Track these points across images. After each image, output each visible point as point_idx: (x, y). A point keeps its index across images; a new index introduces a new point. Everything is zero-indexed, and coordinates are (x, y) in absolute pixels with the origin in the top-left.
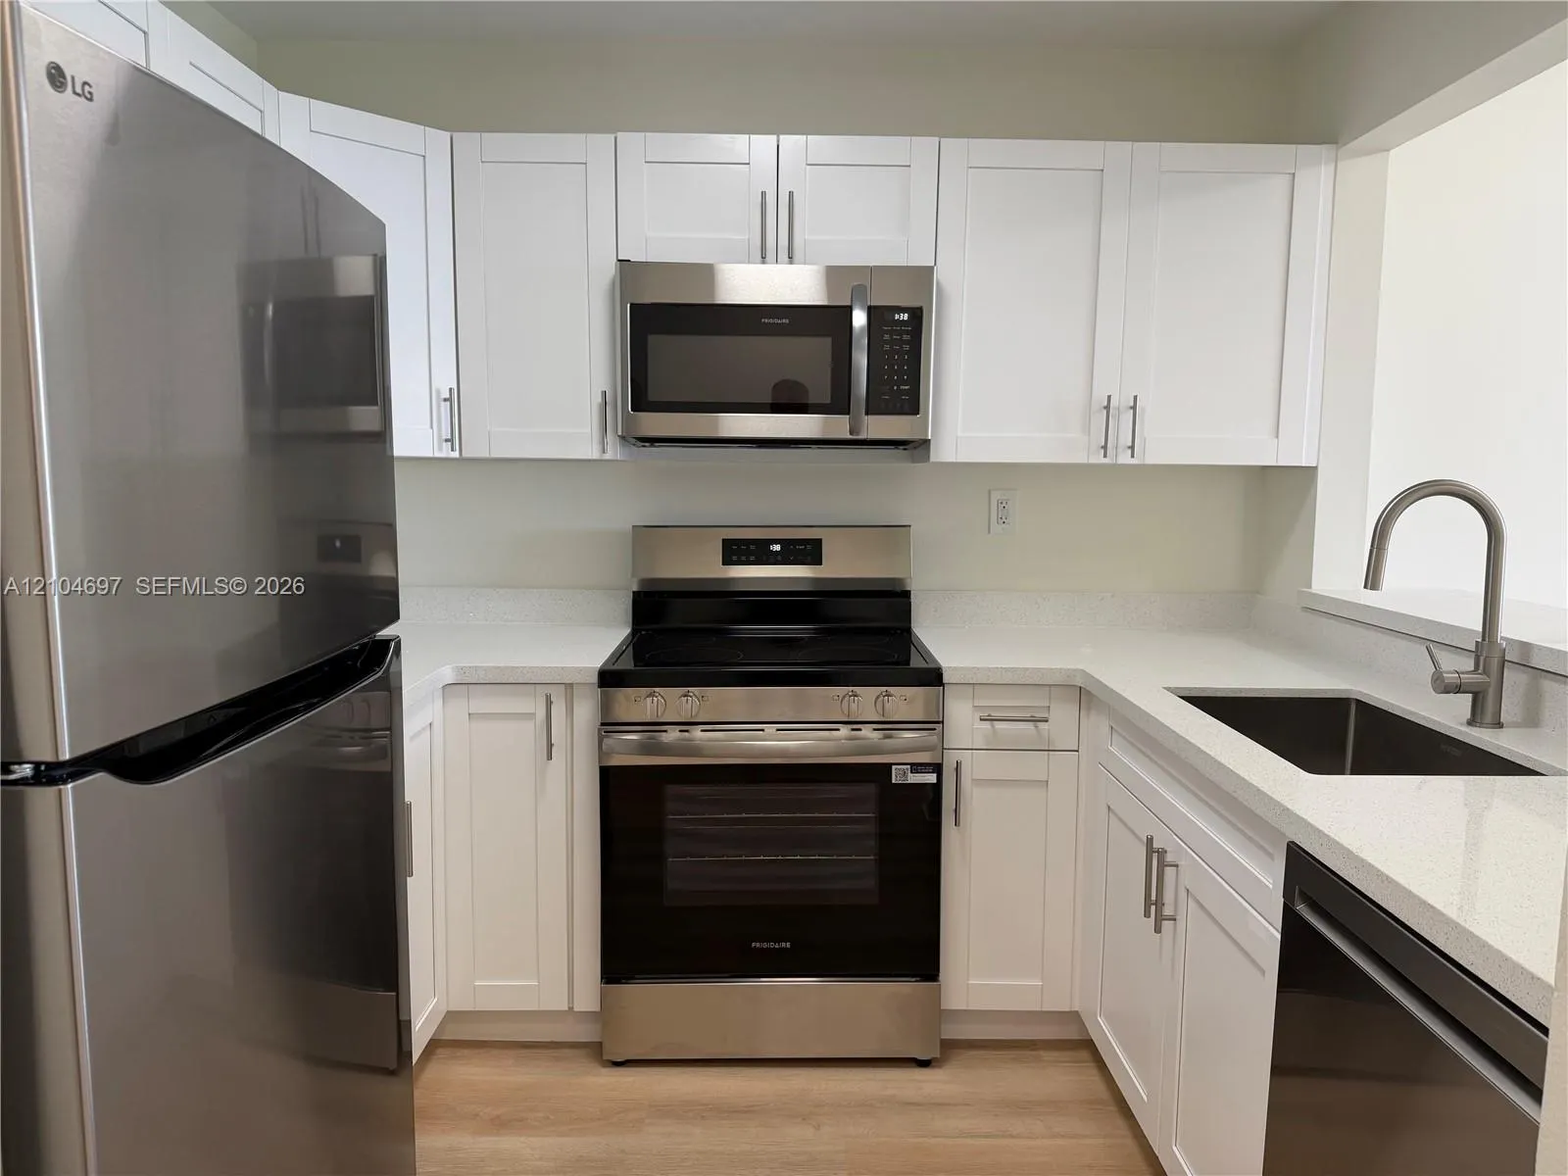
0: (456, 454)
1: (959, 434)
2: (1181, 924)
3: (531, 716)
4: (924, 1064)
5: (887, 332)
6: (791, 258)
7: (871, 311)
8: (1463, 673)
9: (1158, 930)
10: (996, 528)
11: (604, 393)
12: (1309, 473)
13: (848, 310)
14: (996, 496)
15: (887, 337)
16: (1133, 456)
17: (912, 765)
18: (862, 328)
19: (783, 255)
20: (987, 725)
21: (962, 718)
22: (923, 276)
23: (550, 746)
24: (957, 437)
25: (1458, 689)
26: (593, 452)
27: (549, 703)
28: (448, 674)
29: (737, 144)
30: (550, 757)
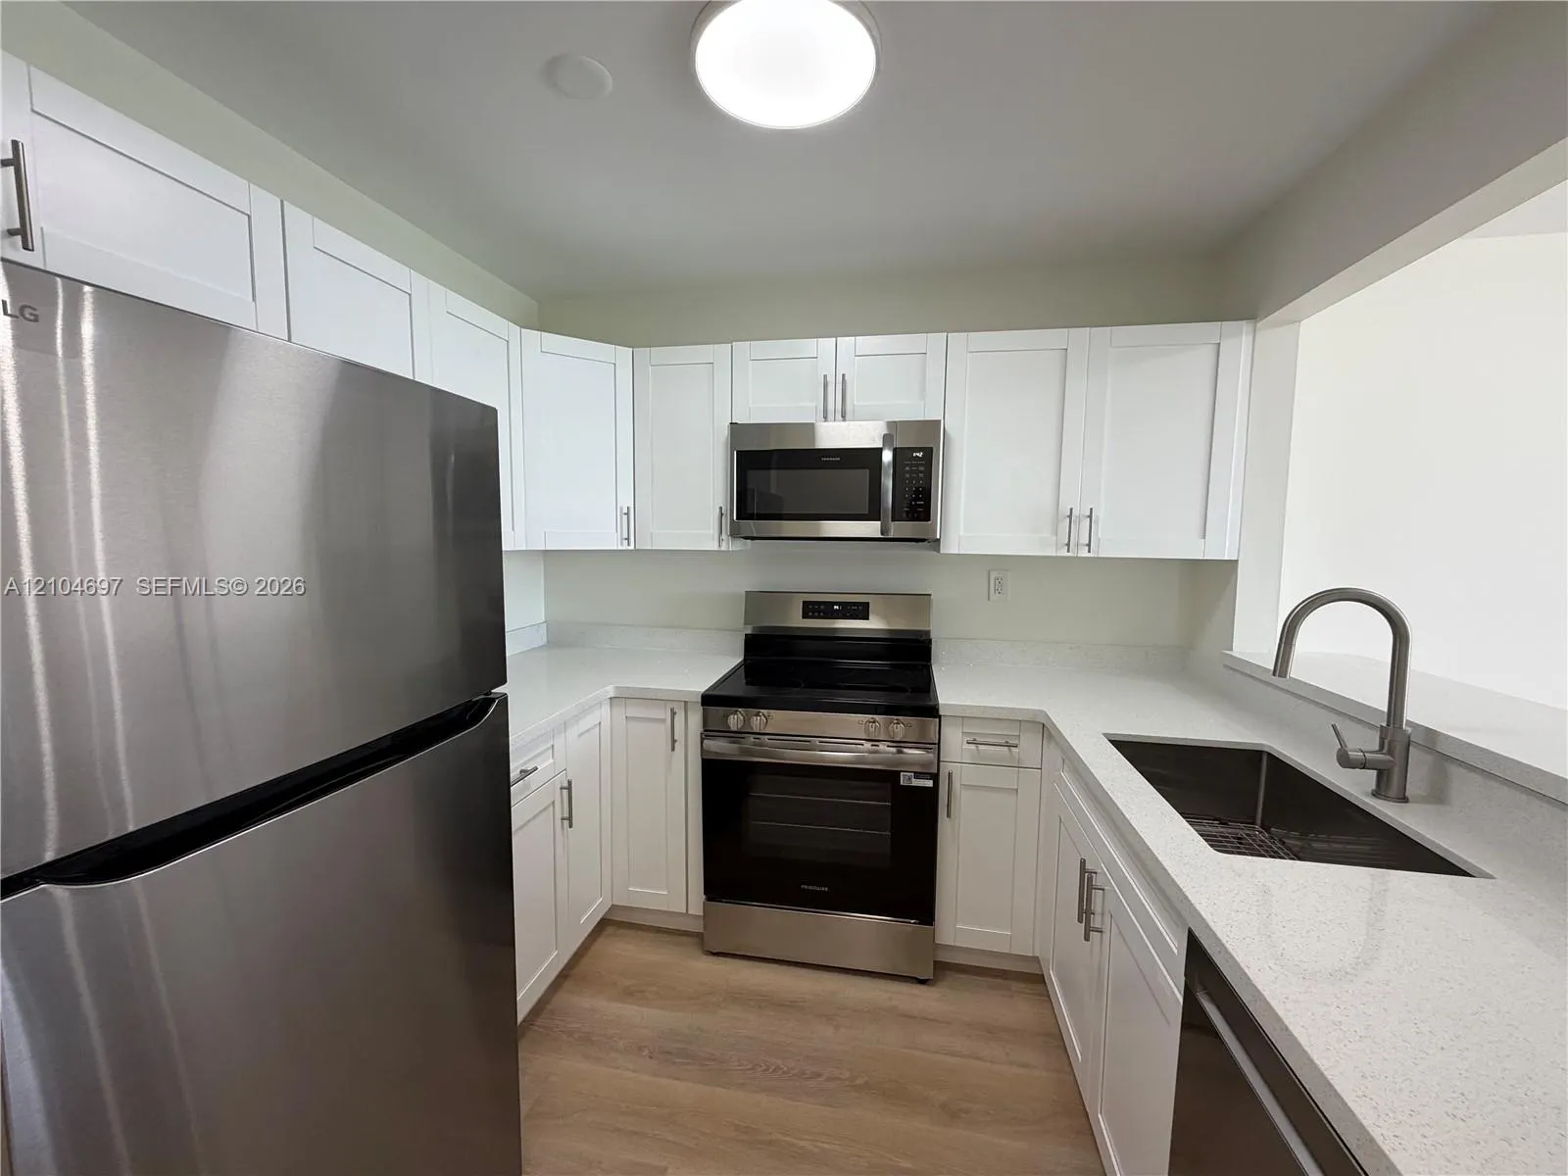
0: (632, 547)
1: (962, 534)
2: (1106, 936)
3: (663, 721)
4: (923, 982)
5: (907, 465)
6: (844, 417)
7: (896, 452)
8: (1367, 752)
9: (1087, 938)
10: (994, 596)
11: (721, 508)
12: (1231, 566)
13: (879, 451)
14: (993, 575)
15: (907, 468)
16: (1089, 552)
17: (915, 773)
18: (889, 462)
19: (839, 416)
20: (973, 747)
21: (954, 741)
22: (933, 427)
23: (674, 741)
24: (959, 536)
25: (1364, 765)
26: (713, 546)
27: (673, 714)
28: (611, 691)
29: (809, 346)
30: (673, 749)
